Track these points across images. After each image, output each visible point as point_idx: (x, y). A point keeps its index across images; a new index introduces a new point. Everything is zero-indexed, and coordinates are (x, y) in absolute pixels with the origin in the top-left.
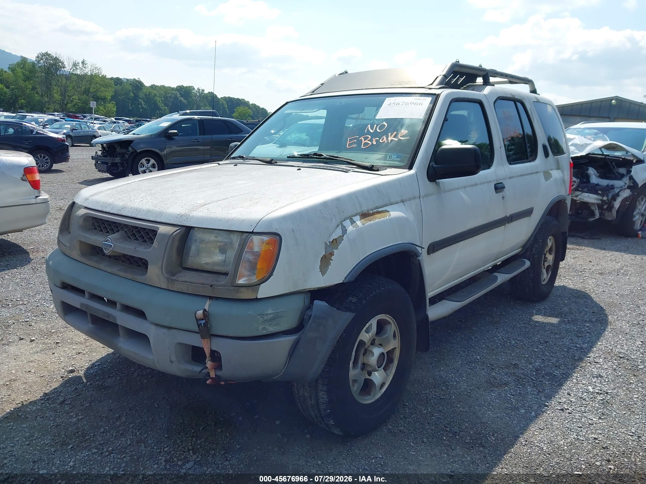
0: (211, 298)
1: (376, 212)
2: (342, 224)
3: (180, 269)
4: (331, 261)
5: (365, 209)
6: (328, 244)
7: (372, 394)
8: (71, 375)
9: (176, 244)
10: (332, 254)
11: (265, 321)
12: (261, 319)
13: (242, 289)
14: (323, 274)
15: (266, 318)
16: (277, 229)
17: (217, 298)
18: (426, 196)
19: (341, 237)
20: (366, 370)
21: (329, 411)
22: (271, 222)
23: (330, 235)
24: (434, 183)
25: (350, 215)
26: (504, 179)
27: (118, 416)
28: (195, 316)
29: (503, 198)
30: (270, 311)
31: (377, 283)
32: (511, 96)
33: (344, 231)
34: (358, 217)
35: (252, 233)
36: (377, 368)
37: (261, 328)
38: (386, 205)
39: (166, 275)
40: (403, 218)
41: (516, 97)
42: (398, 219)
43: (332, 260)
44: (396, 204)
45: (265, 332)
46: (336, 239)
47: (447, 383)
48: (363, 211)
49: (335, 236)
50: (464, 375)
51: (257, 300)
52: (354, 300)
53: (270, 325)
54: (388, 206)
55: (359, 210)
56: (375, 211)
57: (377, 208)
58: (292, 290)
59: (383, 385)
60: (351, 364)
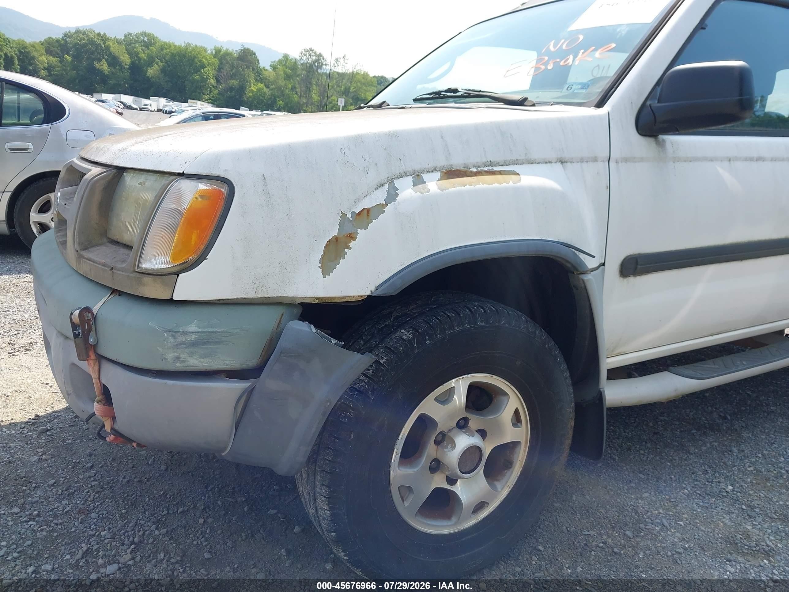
0: (114, 291)
1: (486, 172)
2: (391, 182)
4: (347, 250)
5: (457, 162)
6: (349, 216)
7: (454, 519)
9: (98, 197)
10: (352, 237)
11: (180, 344)
12: (172, 340)
13: (147, 279)
14: (325, 273)
15: (181, 339)
16: (226, 171)
17: (120, 293)
18: (626, 160)
19: (381, 208)
20: (442, 472)
21: (334, 534)
23: (357, 201)
24: (651, 140)
25: (417, 167)
28: (71, 319)
30: (193, 328)
31: (470, 310)
33: (392, 196)
34: (438, 175)
35: (182, 175)
36: (459, 473)
37: (170, 356)
38: (516, 163)
39: (78, 248)
40: (553, 191)
42: (533, 190)
43: (350, 249)
44: (544, 165)
45: (179, 366)
46: (368, 210)
47: (642, 526)
48: (452, 166)
49: (367, 204)
50: (686, 516)
51: (171, 302)
52: (406, 334)
53: (192, 354)
54: (523, 164)
55: (442, 162)
56: (486, 169)
57: (491, 164)
58: (251, 294)
59: (480, 506)
60: (396, 456)
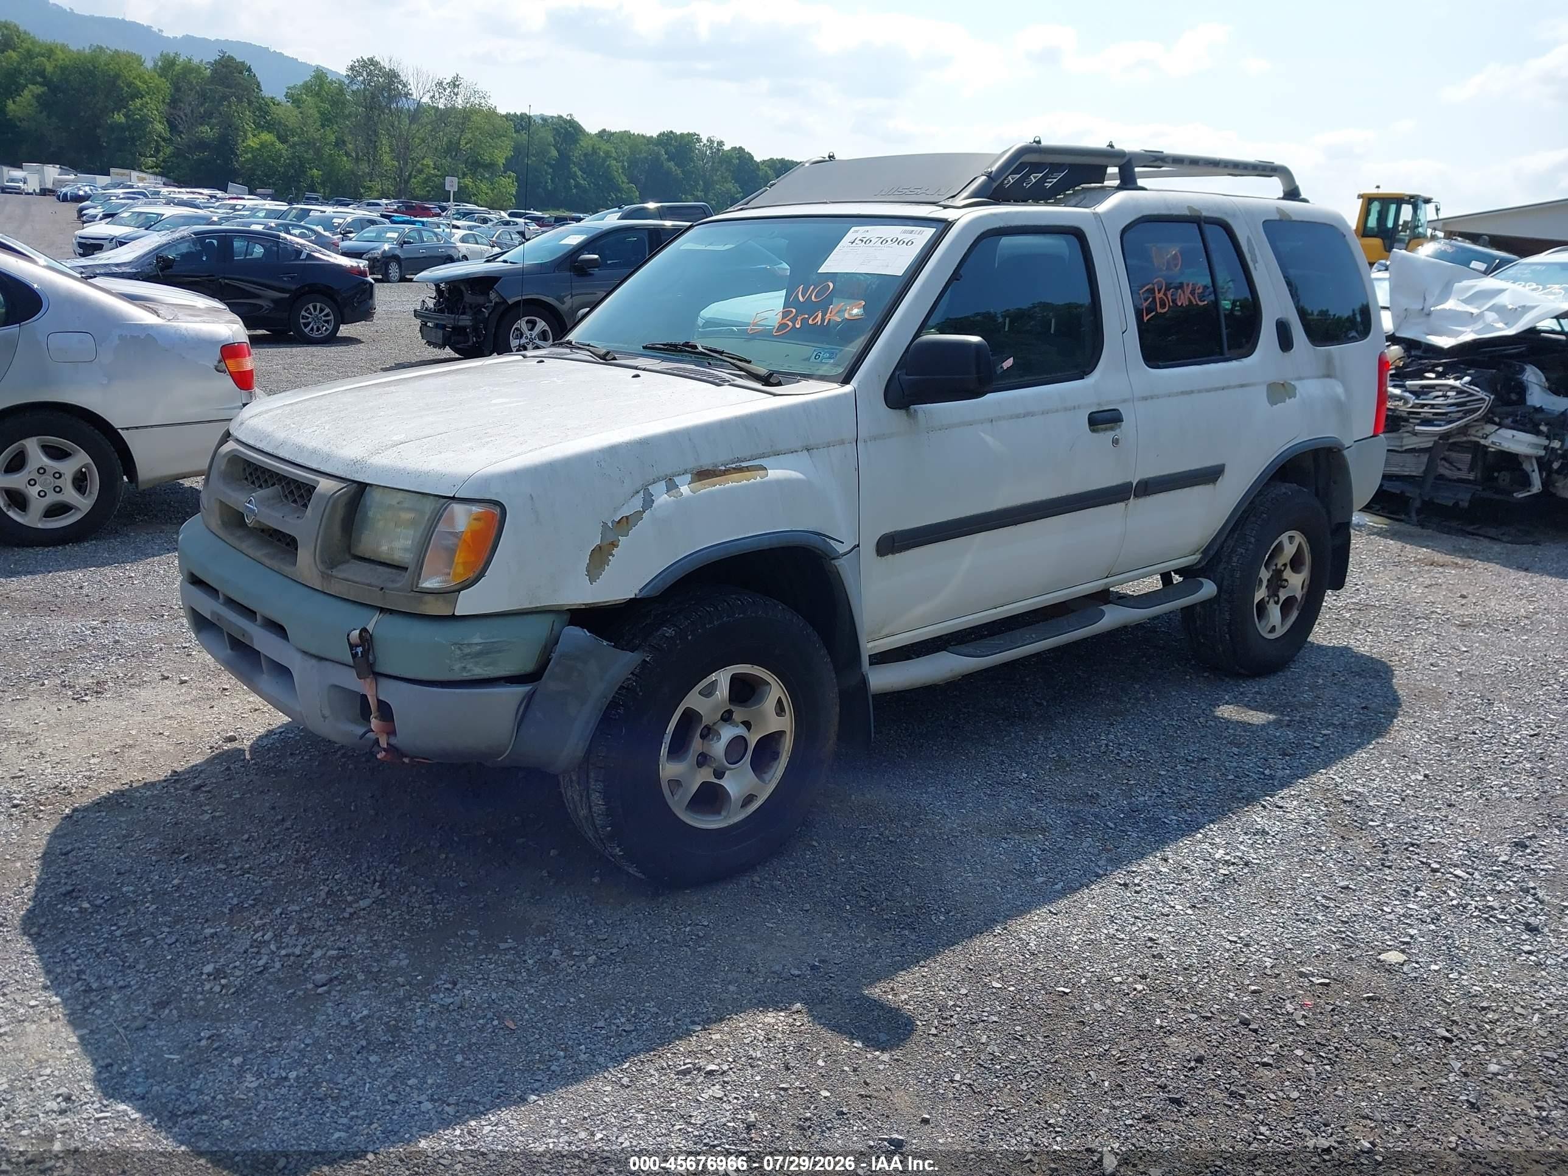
0: (382, 610)
1: (734, 469)
2: (646, 490)
3: (348, 557)
4: (610, 557)
5: (706, 463)
6: (610, 525)
7: (724, 813)
8: (228, 746)
9: (340, 512)
10: (614, 545)
11: (466, 655)
12: (458, 652)
13: (428, 598)
14: (592, 581)
15: (467, 650)
16: (497, 494)
17: (391, 612)
18: (875, 438)
19: (639, 515)
20: (709, 766)
21: (609, 829)
22: (488, 481)
23: (616, 510)
24: (901, 413)
25: (669, 472)
26: (1124, 401)
27: (280, 817)
28: (348, 640)
29: (1115, 442)
30: (477, 640)
31: (728, 604)
32: (1187, 213)
33: (648, 502)
34: (688, 477)
35: (453, 498)
36: (726, 763)
37: (457, 667)
38: (762, 456)
39: (321, 567)
40: (798, 481)
41: (1204, 214)
42: (779, 482)
43: (614, 556)
44: (790, 455)
45: (465, 675)
46: (627, 517)
47: (922, 817)
48: (701, 466)
49: (626, 511)
50: (970, 805)
51: (453, 617)
52: (670, 632)
53: (477, 664)
54: (769, 456)
55: (692, 464)
56: (734, 466)
57: (739, 460)
58: (526, 605)
59: (749, 799)
60: (664, 750)
